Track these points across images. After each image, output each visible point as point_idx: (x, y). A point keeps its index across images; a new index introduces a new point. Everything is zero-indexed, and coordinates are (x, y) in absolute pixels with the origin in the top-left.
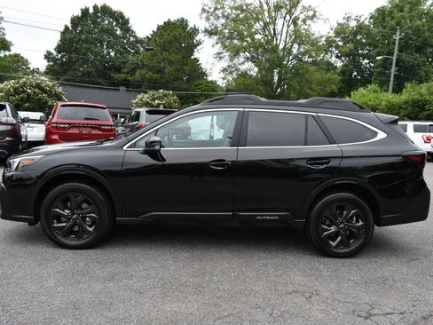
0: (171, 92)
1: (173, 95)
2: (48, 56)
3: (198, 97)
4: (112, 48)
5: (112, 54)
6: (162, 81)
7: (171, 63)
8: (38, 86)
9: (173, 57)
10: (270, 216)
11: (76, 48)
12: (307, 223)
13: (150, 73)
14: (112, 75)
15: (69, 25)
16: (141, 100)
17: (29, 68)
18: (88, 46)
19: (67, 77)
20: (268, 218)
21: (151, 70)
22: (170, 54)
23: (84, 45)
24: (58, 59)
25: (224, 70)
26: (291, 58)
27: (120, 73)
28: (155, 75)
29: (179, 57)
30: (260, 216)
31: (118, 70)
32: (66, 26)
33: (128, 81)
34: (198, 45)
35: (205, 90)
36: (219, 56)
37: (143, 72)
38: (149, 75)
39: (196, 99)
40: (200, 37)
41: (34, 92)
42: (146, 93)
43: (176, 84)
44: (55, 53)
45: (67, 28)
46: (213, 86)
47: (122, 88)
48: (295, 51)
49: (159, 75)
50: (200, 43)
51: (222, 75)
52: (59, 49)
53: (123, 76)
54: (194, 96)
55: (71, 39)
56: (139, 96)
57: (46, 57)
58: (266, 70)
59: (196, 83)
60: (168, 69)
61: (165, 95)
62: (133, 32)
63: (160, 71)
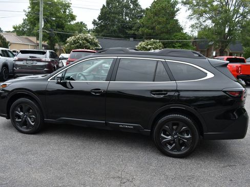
0: (158, 41)
1: (159, 42)
2: (94, 23)
3: (175, 43)
4: (128, 16)
5: (128, 19)
6: (154, 34)
7: (159, 23)
8: (86, 39)
9: (161, 20)
10: (128, 125)
11: (108, 17)
12: (152, 132)
13: (147, 30)
14: (127, 31)
15: (105, 5)
16: (141, 46)
17: (87, 29)
18: (115, 15)
19: (103, 33)
20: (126, 126)
21: (148, 28)
22: (159, 17)
23: (113, 15)
24: (99, 24)
25: (192, 26)
26: (238, 16)
27: (131, 30)
28: (150, 31)
29: (164, 19)
30: (122, 125)
31: (130, 28)
32: (104, 5)
33: (136, 35)
34: (177, 11)
35: (180, 39)
36: (190, 17)
37: (143, 29)
38: (146, 30)
39: (174, 44)
40: (179, 6)
41: (83, 43)
42: (144, 41)
43: (162, 35)
44: (98, 20)
45: (104, 6)
46: (185, 36)
47: (131, 39)
48: (241, 11)
49: (152, 31)
50: (179, 10)
51: (191, 29)
52: (100, 18)
53: (132, 32)
54: (172, 42)
55: (106, 12)
56: (140, 43)
57: (93, 23)
58: (220, 25)
59: (175, 35)
60: (158, 27)
61: (154, 43)
62: (140, 6)
63: (153, 28)
